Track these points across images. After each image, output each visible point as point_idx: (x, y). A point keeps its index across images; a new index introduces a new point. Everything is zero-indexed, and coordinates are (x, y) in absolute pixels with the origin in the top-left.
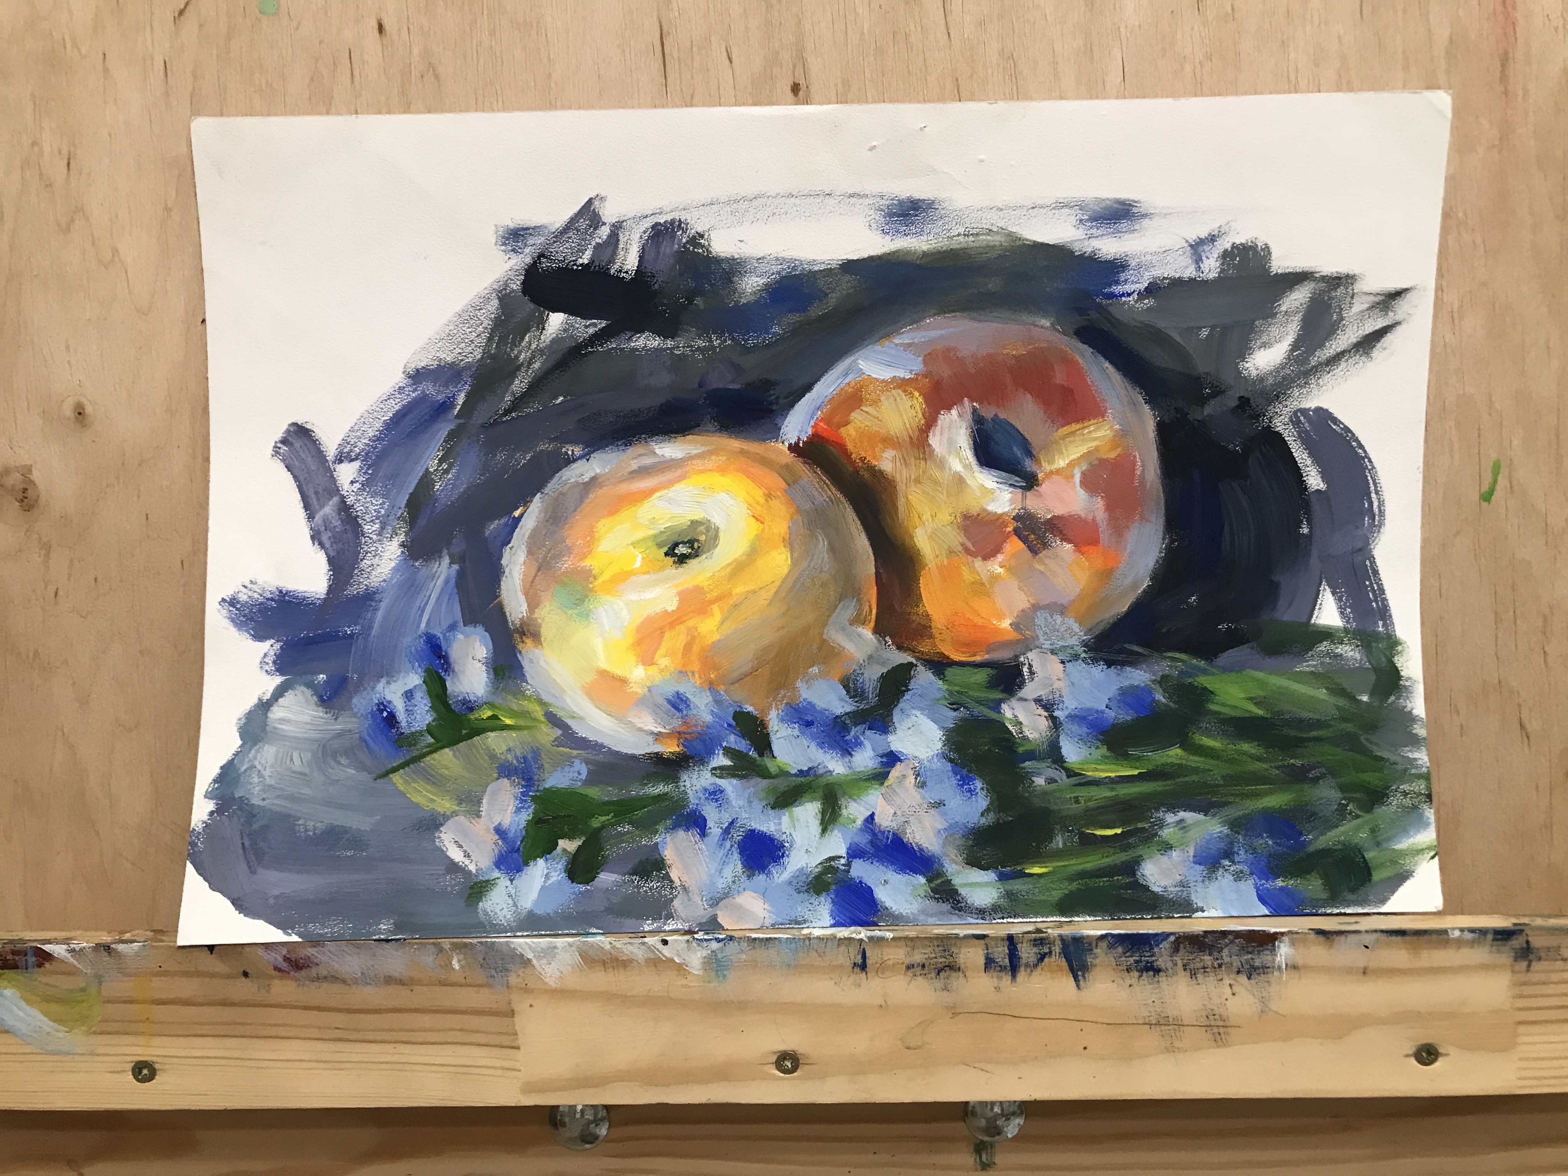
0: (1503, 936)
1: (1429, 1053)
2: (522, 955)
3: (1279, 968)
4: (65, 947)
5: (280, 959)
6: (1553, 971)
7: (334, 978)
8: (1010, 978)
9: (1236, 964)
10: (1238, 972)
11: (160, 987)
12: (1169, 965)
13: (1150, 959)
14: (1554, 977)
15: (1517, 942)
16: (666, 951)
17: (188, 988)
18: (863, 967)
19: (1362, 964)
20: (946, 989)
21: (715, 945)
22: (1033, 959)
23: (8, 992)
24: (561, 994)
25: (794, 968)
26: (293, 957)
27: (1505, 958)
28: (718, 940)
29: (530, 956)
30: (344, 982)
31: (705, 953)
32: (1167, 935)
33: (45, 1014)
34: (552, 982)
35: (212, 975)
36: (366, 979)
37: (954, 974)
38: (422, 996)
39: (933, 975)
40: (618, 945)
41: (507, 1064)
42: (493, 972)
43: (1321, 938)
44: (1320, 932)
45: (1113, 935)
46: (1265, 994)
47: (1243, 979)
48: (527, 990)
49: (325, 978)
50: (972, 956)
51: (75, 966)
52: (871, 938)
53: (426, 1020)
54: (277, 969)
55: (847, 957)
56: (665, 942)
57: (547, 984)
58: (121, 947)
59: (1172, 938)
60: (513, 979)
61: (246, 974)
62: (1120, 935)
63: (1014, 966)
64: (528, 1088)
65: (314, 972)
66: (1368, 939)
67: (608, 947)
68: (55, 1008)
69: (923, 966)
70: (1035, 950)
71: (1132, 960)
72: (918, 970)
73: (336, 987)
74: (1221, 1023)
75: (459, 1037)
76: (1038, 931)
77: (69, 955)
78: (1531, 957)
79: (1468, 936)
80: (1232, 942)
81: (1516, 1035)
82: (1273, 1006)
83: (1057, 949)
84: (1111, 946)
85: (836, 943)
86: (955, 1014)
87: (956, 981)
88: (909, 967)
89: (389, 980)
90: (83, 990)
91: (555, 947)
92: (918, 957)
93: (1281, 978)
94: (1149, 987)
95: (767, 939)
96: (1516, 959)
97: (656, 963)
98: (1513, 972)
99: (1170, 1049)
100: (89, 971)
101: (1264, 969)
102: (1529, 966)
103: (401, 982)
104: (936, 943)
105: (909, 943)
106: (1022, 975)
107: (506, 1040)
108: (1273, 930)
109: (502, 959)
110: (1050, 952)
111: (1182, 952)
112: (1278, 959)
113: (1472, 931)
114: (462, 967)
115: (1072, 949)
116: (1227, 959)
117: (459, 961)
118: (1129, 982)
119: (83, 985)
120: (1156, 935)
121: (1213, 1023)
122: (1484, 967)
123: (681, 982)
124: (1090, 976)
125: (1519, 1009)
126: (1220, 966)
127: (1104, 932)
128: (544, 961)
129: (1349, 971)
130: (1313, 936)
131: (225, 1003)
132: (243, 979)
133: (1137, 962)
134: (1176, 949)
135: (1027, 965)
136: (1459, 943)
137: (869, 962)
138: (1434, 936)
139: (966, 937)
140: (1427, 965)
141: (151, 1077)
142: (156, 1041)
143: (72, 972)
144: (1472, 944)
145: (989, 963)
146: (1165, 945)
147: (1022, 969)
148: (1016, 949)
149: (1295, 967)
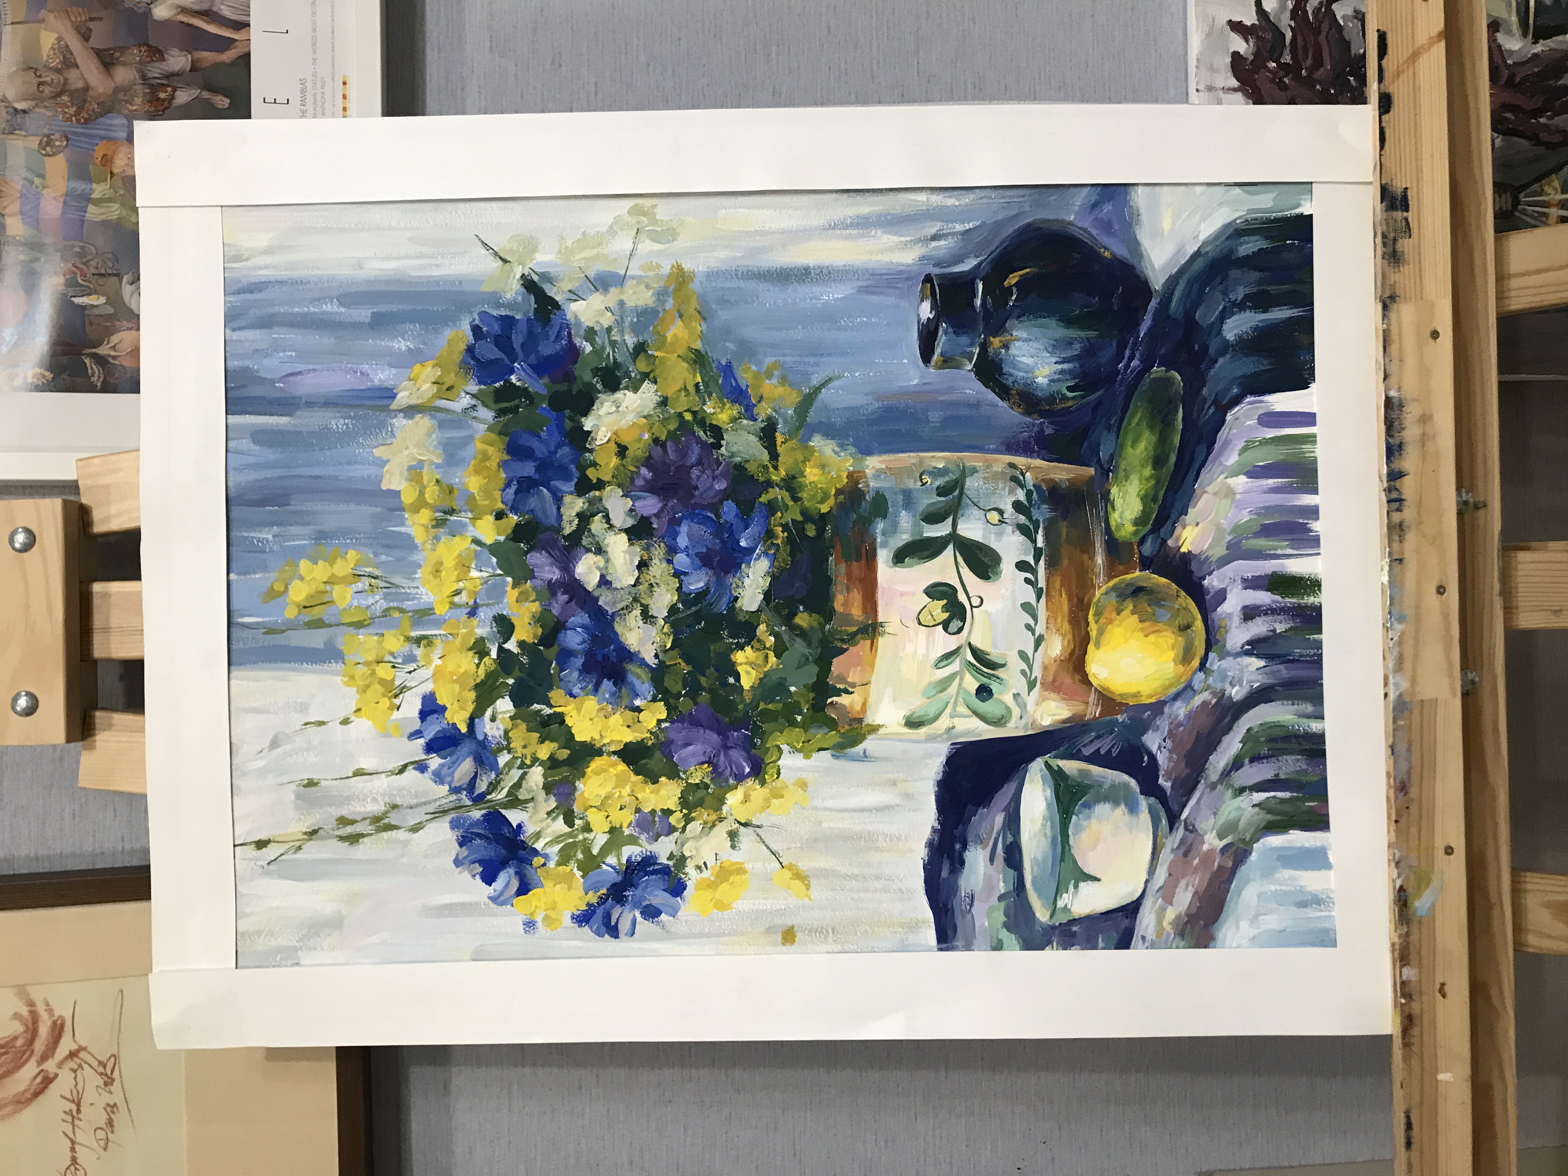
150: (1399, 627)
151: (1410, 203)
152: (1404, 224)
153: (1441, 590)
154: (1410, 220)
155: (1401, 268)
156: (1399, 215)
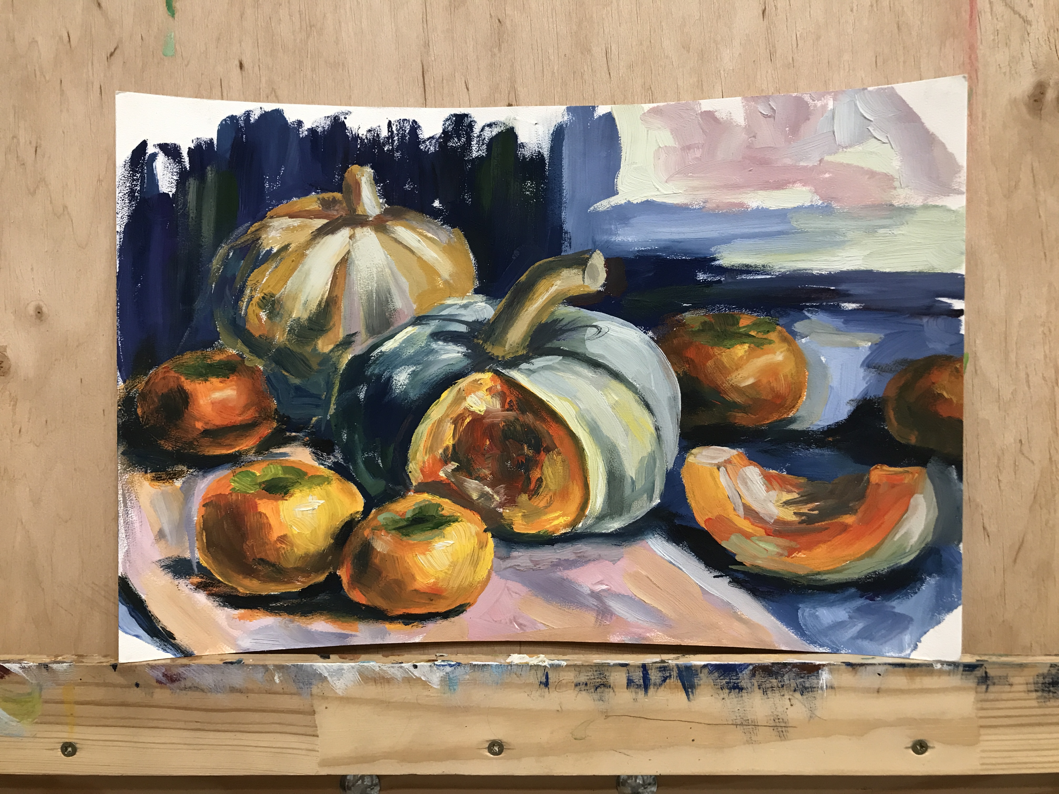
0: (970, 668)
1: (922, 747)
2: (321, 674)
3: (822, 688)
4: (19, 665)
5: (161, 675)
6: (1004, 692)
7: (196, 688)
8: (643, 692)
9: (793, 685)
10: (795, 691)
11: (79, 693)
12: (749, 685)
13: (736, 681)
14: (1004, 696)
15: (979, 673)
16: (416, 673)
17: (98, 694)
18: (546, 684)
19: (876, 686)
20: (601, 699)
21: (448, 669)
22: (658, 681)
24: (346, 700)
25: (502, 685)
26: (169, 673)
27: (971, 682)
28: (451, 666)
29: (326, 675)
30: (203, 690)
31: (442, 674)
32: (746, 666)
33: (4, 709)
34: (340, 693)
35: (114, 686)
36: (216, 689)
37: (607, 690)
38: (253, 700)
39: (593, 690)
40: (384, 668)
41: (310, 747)
42: (301, 685)
43: (850, 668)
44: (849, 664)
45: (712, 665)
46: (812, 705)
47: (798, 695)
48: (324, 697)
49: (190, 688)
50: (619, 678)
51: (24, 678)
52: (552, 665)
53: (257, 716)
54: (159, 682)
55: (535, 678)
56: (415, 667)
57: (336, 693)
58: (55, 666)
59: (751, 667)
60: (315, 690)
61: (137, 685)
62: (716, 665)
63: (646, 685)
64: (324, 763)
65: (182, 684)
66: (881, 669)
67: (377, 669)
68: (10, 706)
69: (586, 684)
70: (660, 674)
71: (724, 681)
72: (583, 687)
73: (197, 694)
74: (783, 725)
75: (278, 728)
76: (663, 661)
77: (21, 671)
78: (989, 682)
79: (946, 668)
80: (791, 670)
81: (980, 735)
82: (818, 713)
83: (675, 673)
84: (711, 672)
85: (528, 668)
86: (607, 717)
87: (609, 694)
88: (577, 685)
89: (233, 690)
90: (29, 694)
91: (343, 669)
92: (583, 678)
93: (823, 695)
94: (735, 700)
95: (483, 665)
96: (978, 684)
97: (410, 680)
98: (977, 692)
99: (750, 742)
100: (34, 682)
101: (812, 689)
102: (987, 688)
103: (240, 691)
104: (594, 669)
105: (577, 669)
106: (651, 690)
107: (309, 731)
108: (818, 663)
109: (307, 676)
110: (670, 676)
111: (757, 676)
112: (821, 682)
113: (949, 664)
114: (281, 681)
115: (684, 673)
116: (787, 682)
117: (279, 678)
118: (722, 696)
119: (29, 691)
120: (740, 665)
121: (778, 724)
122: (957, 689)
123: (426, 693)
124: (697, 691)
125: (981, 717)
126: (783, 686)
127: (706, 663)
128: (335, 678)
129: (867, 691)
130: (844, 667)
131: (123, 704)
132: (136, 688)
133: (727, 683)
134: (753, 675)
135: (655, 684)
136: (941, 672)
137: (550, 681)
138: (924, 668)
139: (615, 665)
140: (920, 687)
141: (73, 753)
142: (76, 729)
143: (23, 682)
144: (949, 673)
145: (630, 683)
146: (747, 672)
147: (652, 686)
148: (647, 673)
149: (832, 687)
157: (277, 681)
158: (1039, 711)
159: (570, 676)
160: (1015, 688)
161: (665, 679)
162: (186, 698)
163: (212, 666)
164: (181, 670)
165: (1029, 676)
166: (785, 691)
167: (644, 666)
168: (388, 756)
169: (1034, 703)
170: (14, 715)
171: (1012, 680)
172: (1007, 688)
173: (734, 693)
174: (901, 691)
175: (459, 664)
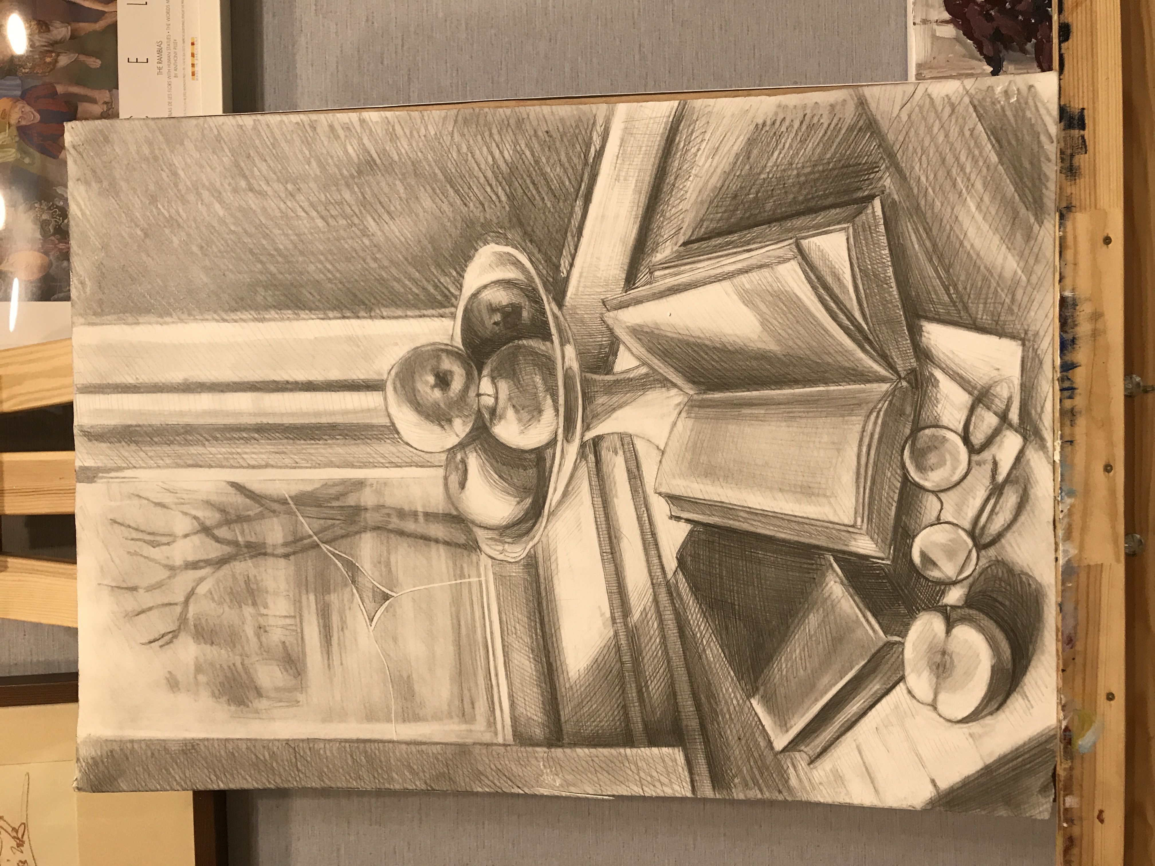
0: (1062, 217)
1: (1107, 240)
2: (1067, 561)
3: (1074, 295)
4: (1063, 721)
5: (1066, 648)
6: (1076, 197)
7: (1075, 627)
8: (1076, 390)
9: (1072, 310)
10: (1075, 309)
11: (1078, 689)
12: (1072, 334)
13: (1070, 341)
14: (1078, 196)
15: (1064, 212)
16: (1065, 511)
17: (1078, 679)
18: (1072, 442)
19: (1072, 266)
20: (1080, 412)
21: (1063, 494)
22: (1069, 382)
23: (1080, 743)
24: (1081, 548)
25: (1072, 466)
26: (1067, 642)
27: (1070, 216)
29: (1067, 559)
30: (1077, 625)
31: (1066, 497)
32: (1060, 335)
33: (1088, 730)
34: (1076, 552)
35: (1074, 671)
36: (1076, 618)
38: (1082, 598)
39: (1075, 417)
40: (1063, 528)
41: (1108, 568)
42: (1073, 572)
44: (1060, 281)
45: (1061, 354)
46: (1083, 299)
47: (1077, 308)
48: (1080, 560)
49: (1075, 631)
50: (1068, 403)
52: (1061, 439)
53: (1091, 596)
54: (1072, 647)
55: (1068, 448)
56: (1062, 511)
58: (1063, 702)
60: (1076, 565)
61: (1074, 659)
63: (1072, 389)
64: (1118, 561)
65: (1073, 635)
66: (1063, 263)
67: (1063, 531)
68: (1086, 727)
70: (1066, 381)
71: (1070, 347)
72: (1073, 422)
73: (1079, 627)
74: (1095, 315)
75: (1098, 585)
76: (1058, 380)
77: (1066, 720)
78: (1070, 206)
79: (1062, 229)
80: (1063, 312)
81: (1100, 209)
82: (1088, 296)
83: (1065, 374)
84: (1065, 355)
85: (1063, 451)
86: (1090, 409)
87: (1077, 409)
88: (1072, 425)
89: (1076, 608)
90: (1079, 717)
91: (1064, 550)
92: (1068, 423)
93: (1077, 294)
94: (1080, 341)
95: (1061, 475)
96: (1071, 211)
97: (1070, 514)
98: (1076, 212)
99: (1105, 332)
100: (1072, 713)
101: (1074, 299)
102: (1074, 207)
103: (1077, 605)
104: (1063, 416)
105: (1063, 426)
106: (1075, 386)
107: (1099, 568)
108: (1059, 298)
109: (1068, 568)
110: (1067, 376)
111: (1067, 330)
112: (1070, 295)
113: (1060, 228)
114: (1071, 583)
115: (1065, 369)
116: (1070, 314)
118: (1078, 348)
119: (1077, 717)
120: (1061, 339)
121: (1095, 318)
122: (1074, 224)
123: (1077, 506)
124: (1075, 361)
125: (1090, 209)
126: (1073, 316)
127: (1059, 357)
128: (1069, 554)
129: (1075, 271)
131: (1085, 667)
134: (1066, 332)
135: (1072, 384)
136: (1065, 232)
137: (1069, 439)
138: (1062, 241)
140: (1073, 242)
141: (1112, 694)
142: (1099, 692)
143: (1072, 720)
144: (1065, 228)
145: (1071, 397)
146: (1064, 336)
149: (1074, 289)
150: (1069, 501)
151: (1086, 122)
152: (1080, 141)
153: (1108, 468)
154: (1086, 137)
155: (1078, 181)
156: (1076, 133)
157: (1070, 585)
158: (1087, 177)
159: (1067, 430)
160: (1074, 192)
161: (1069, 379)
162: (1081, 633)
163: (1063, 619)
164: (1065, 636)
165: (1067, 184)
166: (1075, 315)
167: (1062, 390)
168: (1113, 527)
169: (1082, 180)
170: (1091, 725)
171: (1069, 194)
172: (1073, 196)
173: (1077, 342)
174: (1076, 253)
175: (1061, 488)
